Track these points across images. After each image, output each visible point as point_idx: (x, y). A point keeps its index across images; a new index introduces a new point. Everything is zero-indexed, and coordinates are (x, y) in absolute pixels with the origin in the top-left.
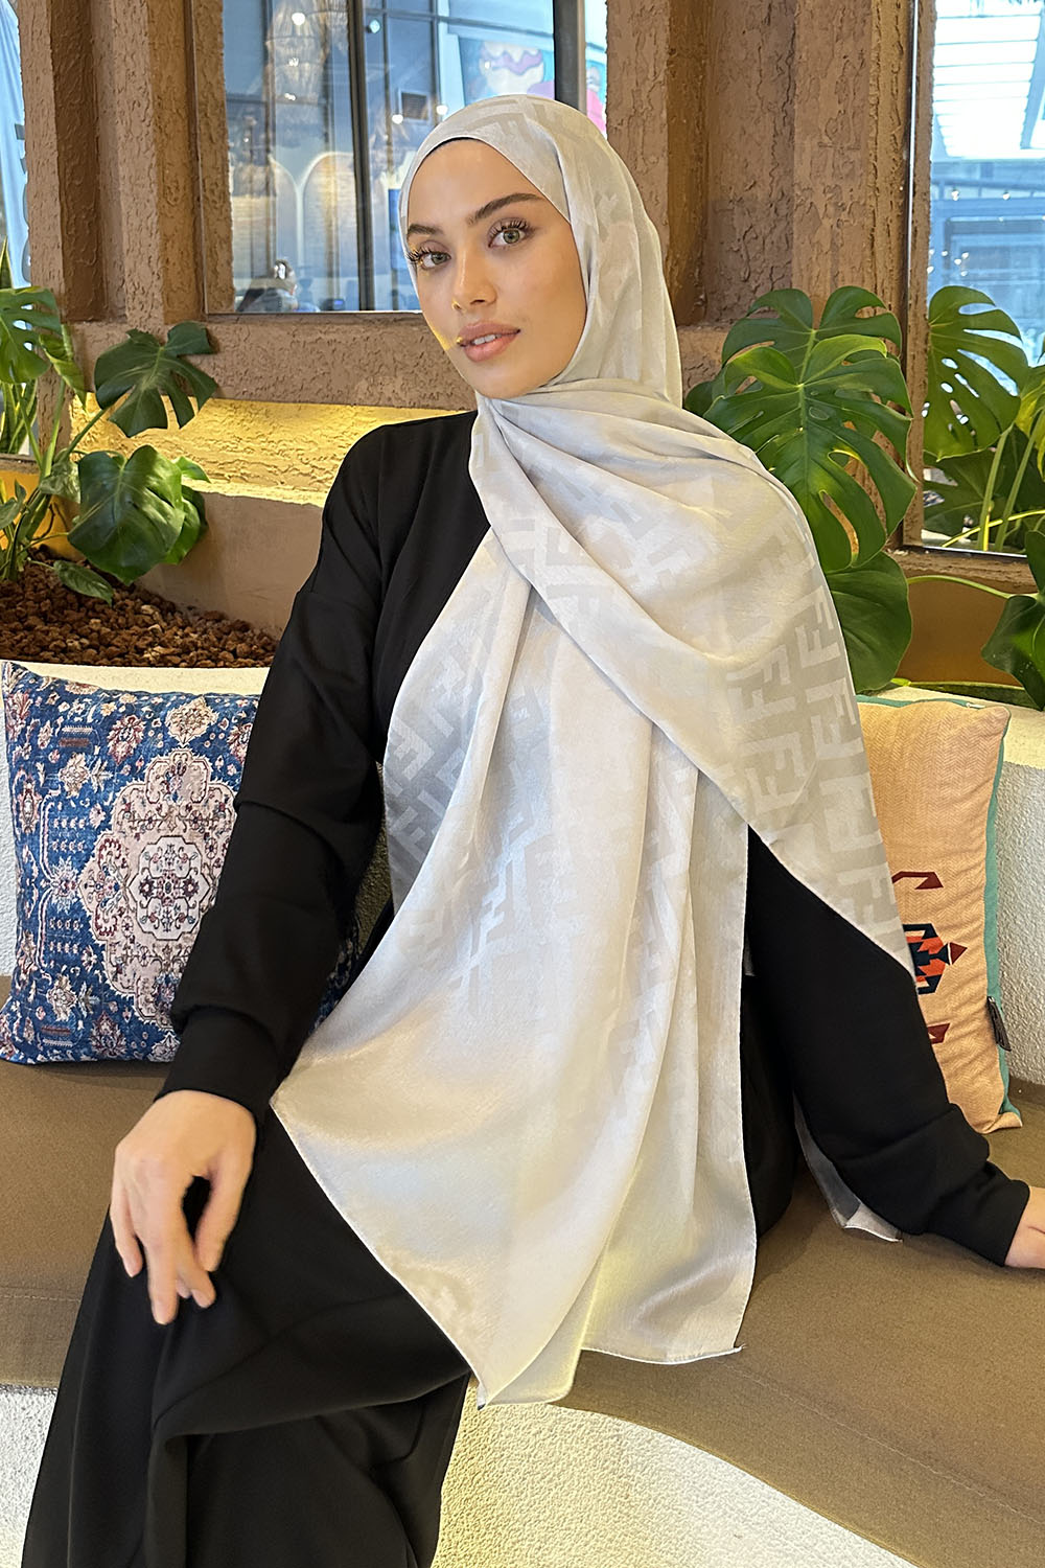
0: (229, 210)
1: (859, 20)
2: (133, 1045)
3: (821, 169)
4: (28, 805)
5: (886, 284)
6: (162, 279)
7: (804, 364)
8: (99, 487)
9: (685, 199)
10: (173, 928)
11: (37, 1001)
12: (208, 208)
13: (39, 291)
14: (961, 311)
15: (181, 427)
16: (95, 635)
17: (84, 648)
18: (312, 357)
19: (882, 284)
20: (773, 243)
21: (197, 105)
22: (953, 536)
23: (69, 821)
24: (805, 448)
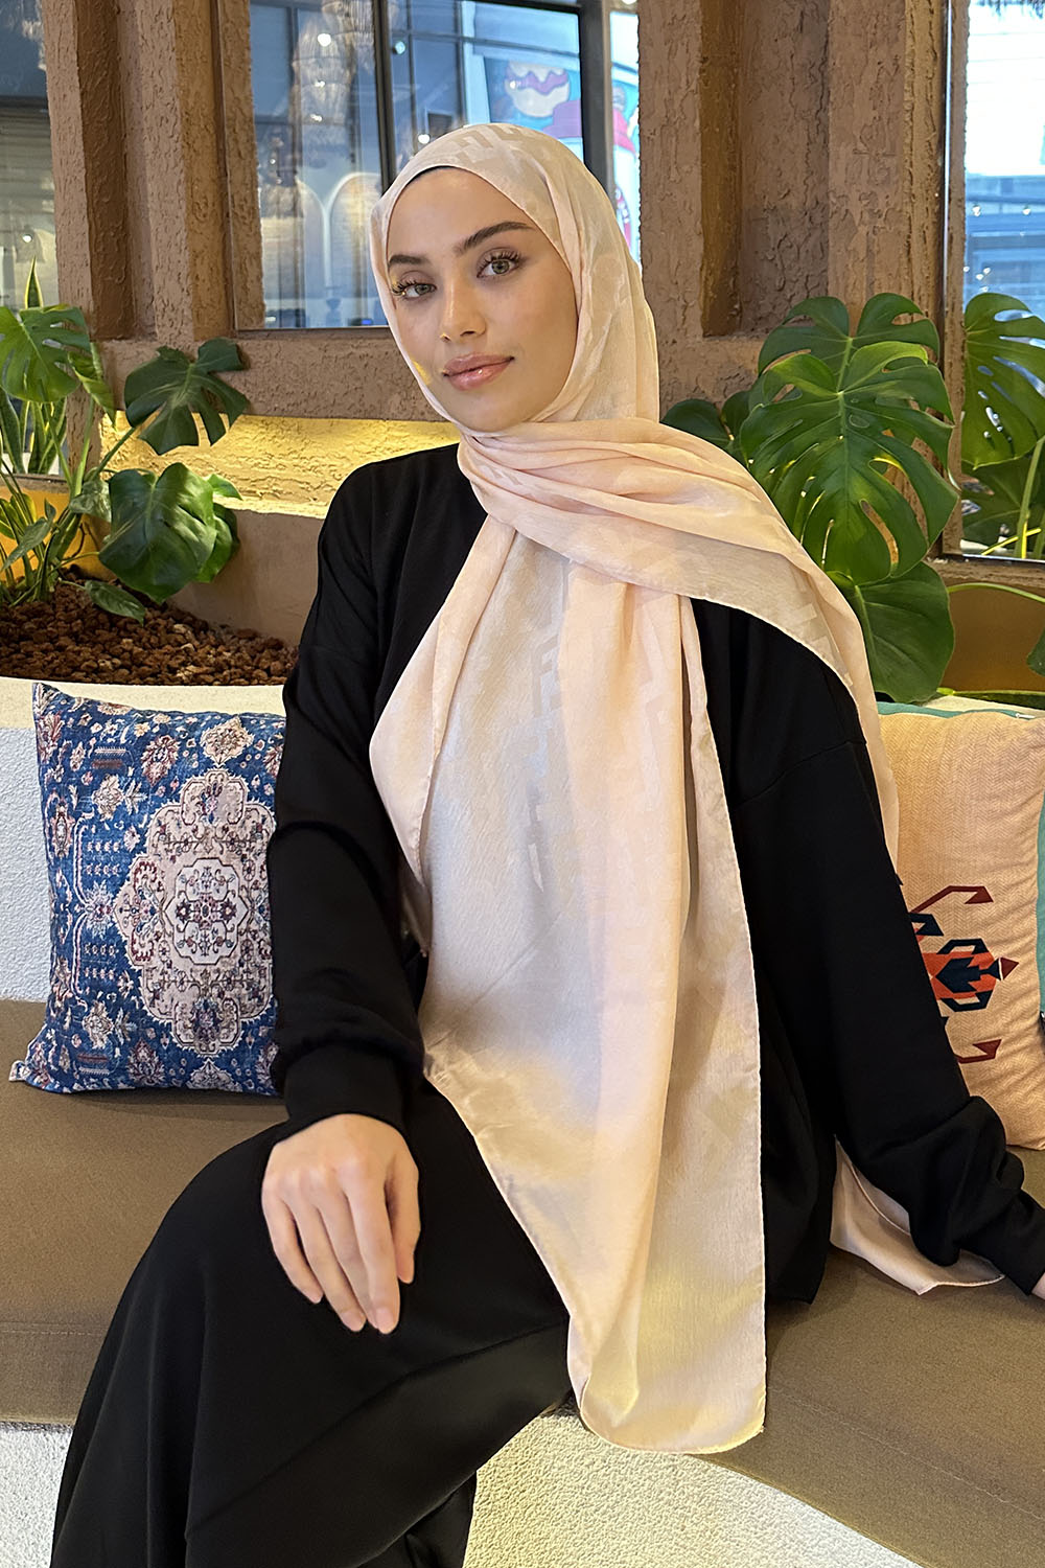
0: (258, 226)
1: (893, 25)
2: (172, 1072)
3: (856, 176)
4: (61, 828)
5: (922, 292)
6: (191, 296)
7: (842, 371)
8: (131, 505)
9: (718, 207)
10: (211, 952)
11: (73, 1029)
12: (237, 224)
13: (66, 309)
14: (996, 318)
15: (212, 444)
16: (127, 655)
17: (116, 668)
18: (343, 372)
19: (919, 290)
20: (807, 251)
21: (226, 123)
22: (990, 545)
23: (103, 845)
24: (846, 457)
